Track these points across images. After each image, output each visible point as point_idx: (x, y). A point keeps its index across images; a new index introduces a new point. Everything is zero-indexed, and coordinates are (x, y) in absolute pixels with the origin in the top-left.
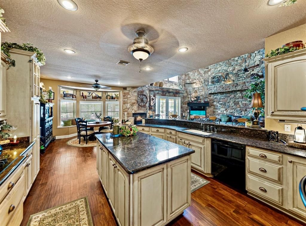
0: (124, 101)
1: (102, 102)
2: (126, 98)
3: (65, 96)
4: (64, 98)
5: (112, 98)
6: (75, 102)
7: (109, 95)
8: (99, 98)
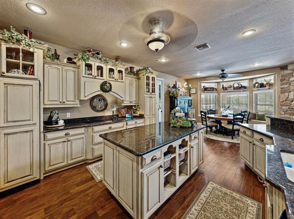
0: (282, 88)
1: (248, 92)
2: (286, 84)
3: (206, 89)
4: (204, 92)
5: (262, 86)
6: (216, 94)
7: (257, 83)
8: (243, 88)
